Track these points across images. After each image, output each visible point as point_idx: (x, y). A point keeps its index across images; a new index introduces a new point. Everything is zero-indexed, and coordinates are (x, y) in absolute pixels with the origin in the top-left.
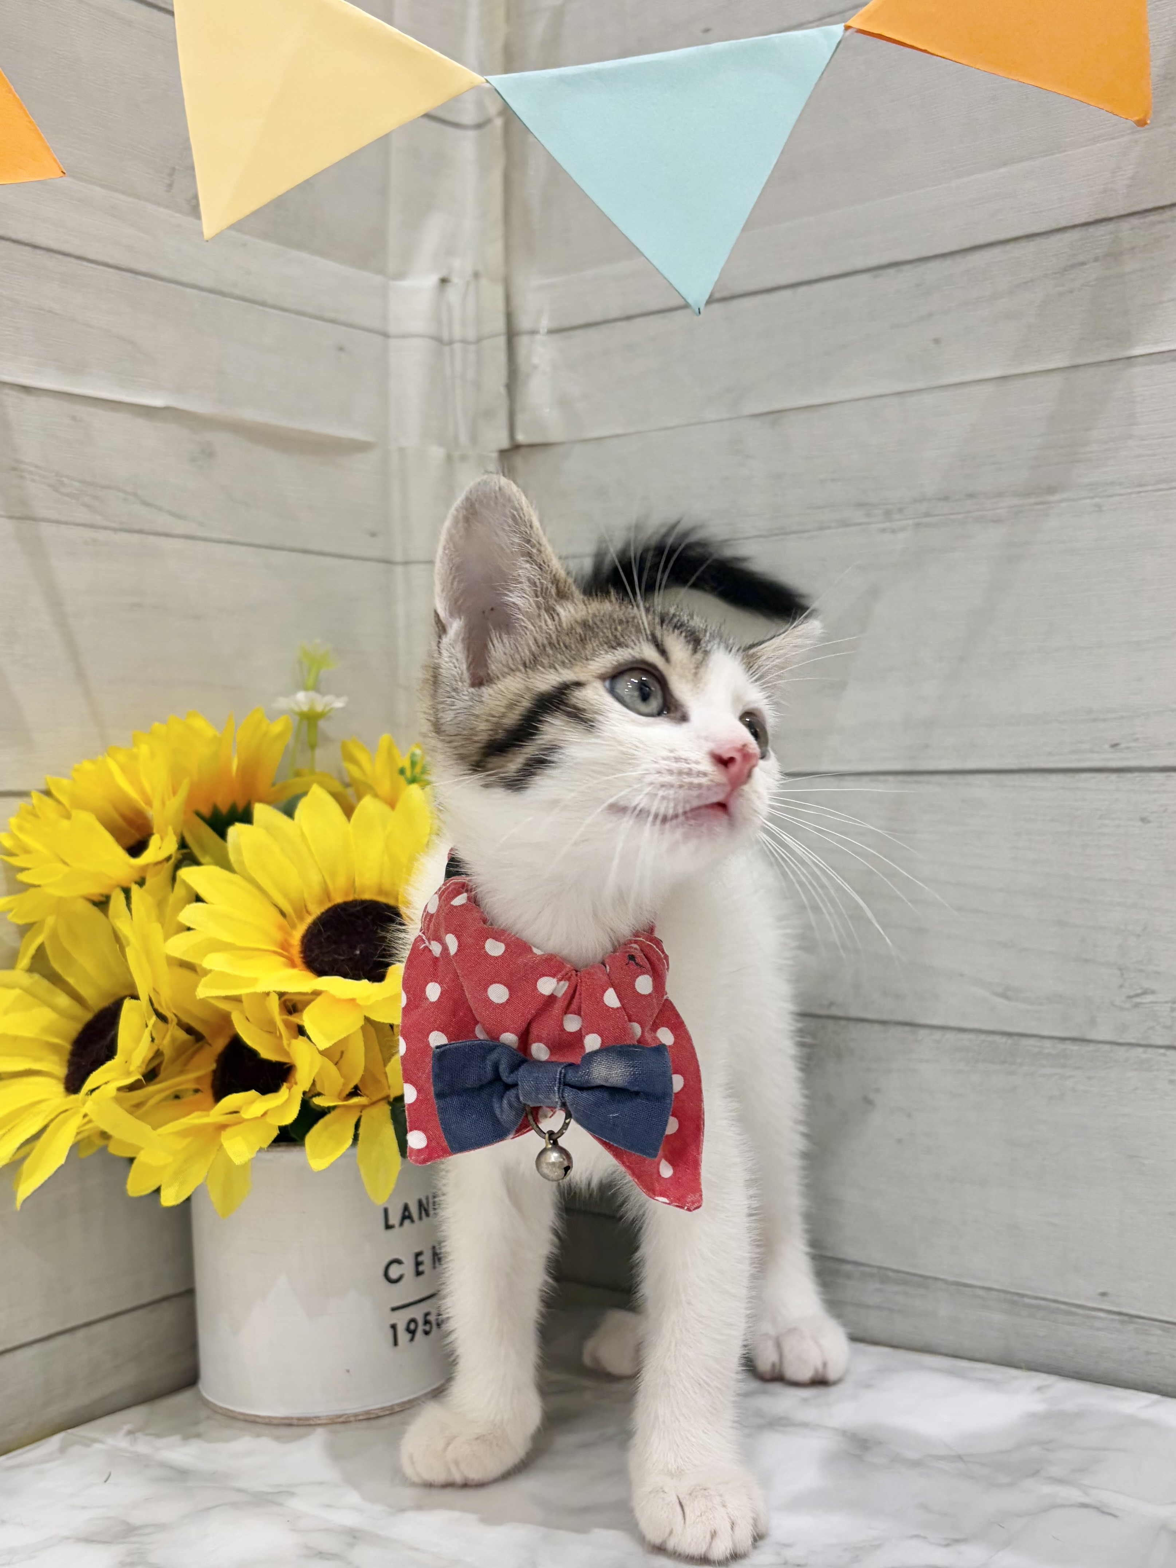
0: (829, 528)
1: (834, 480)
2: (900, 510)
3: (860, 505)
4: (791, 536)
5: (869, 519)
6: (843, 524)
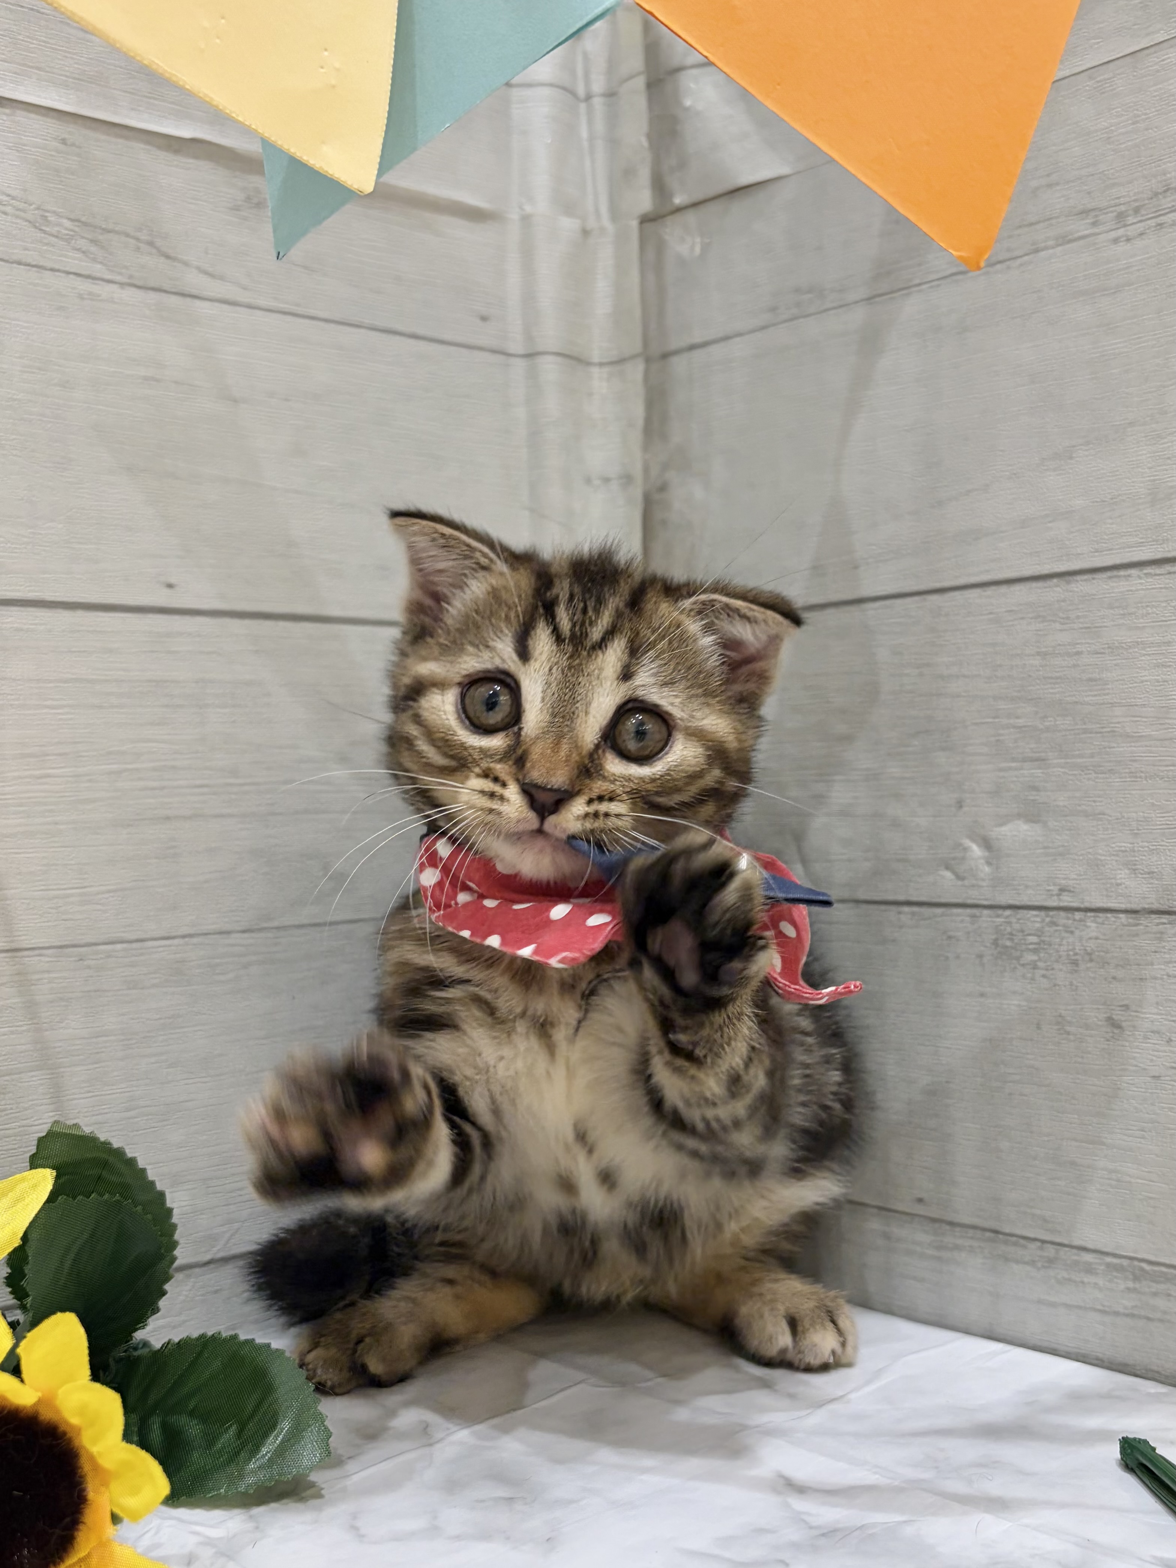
0: (1046, 248)
1: (1050, 186)
4: (999, 267)
5: (1096, 230)
6: (1064, 240)
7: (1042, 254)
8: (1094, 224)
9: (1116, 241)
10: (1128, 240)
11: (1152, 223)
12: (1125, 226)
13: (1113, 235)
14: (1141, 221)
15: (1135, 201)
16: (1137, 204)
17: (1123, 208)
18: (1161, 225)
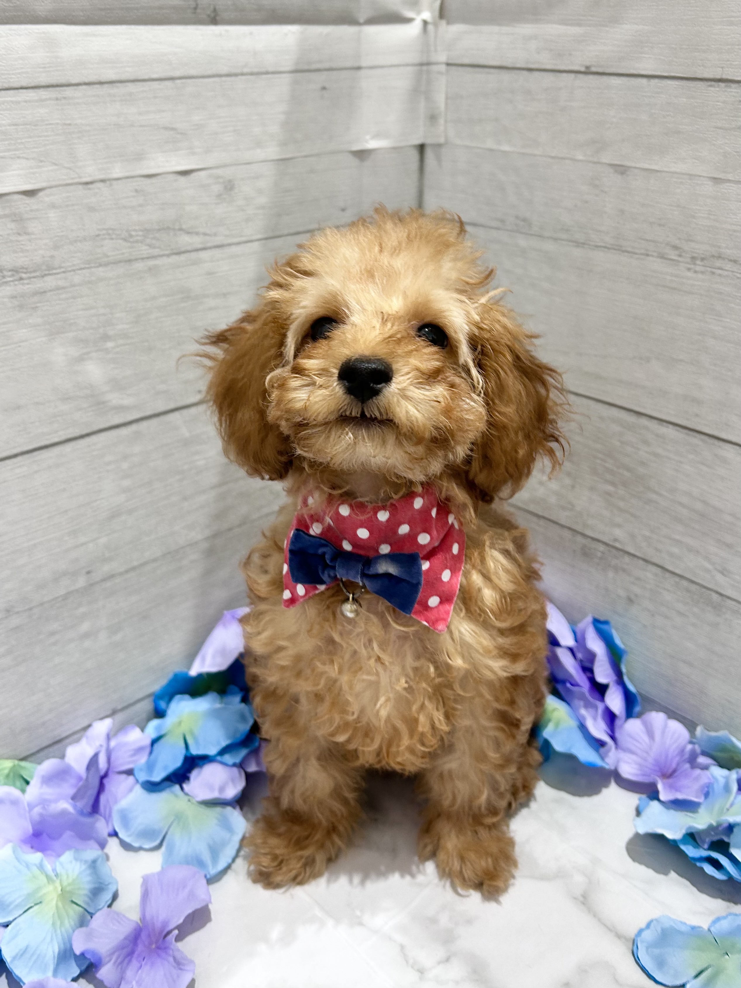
0: (652, 256)
1: (660, 225)
2: (703, 259)
3: (675, 248)
4: (626, 254)
5: (680, 259)
6: (662, 257)
7: (651, 258)
8: (680, 256)
9: (689, 269)
10: (696, 272)
11: (709, 269)
12: (695, 264)
13: (689, 266)
14: (703, 266)
15: (703, 254)
16: (703, 256)
17: (695, 255)
18: (713, 273)
